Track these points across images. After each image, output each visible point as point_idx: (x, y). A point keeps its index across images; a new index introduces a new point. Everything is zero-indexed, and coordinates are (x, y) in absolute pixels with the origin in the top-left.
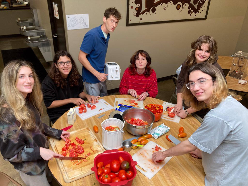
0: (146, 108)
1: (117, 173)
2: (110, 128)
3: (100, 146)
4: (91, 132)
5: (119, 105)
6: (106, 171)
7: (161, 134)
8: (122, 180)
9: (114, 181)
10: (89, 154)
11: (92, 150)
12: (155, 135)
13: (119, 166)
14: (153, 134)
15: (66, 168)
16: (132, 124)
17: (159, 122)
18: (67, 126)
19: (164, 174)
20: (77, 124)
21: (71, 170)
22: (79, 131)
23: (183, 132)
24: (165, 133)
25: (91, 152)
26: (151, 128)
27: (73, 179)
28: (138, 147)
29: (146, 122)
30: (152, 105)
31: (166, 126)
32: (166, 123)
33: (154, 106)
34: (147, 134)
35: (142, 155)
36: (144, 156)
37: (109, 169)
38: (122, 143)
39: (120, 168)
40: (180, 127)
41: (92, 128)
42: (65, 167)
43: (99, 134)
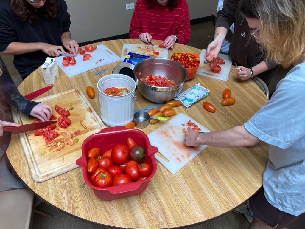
0: (173, 59)
1: (123, 165)
2: (114, 90)
3: (97, 119)
4: (82, 97)
5: (130, 54)
6: (103, 163)
7: (195, 101)
9: (117, 182)
10: (78, 133)
11: (82, 126)
12: (186, 101)
13: (127, 154)
14: (183, 101)
15: (37, 157)
16: (151, 84)
17: (192, 82)
18: (43, 86)
19: (201, 165)
20: (60, 84)
21: (45, 159)
22: (62, 95)
23: (229, 97)
24: (201, 98)
25: (82, 129)
26: (180, 92)
27: (47, 175)
28: (158, 121)
29: (172, 82)
30: (183, 54)
31: (204, 88)
32: (202, 82)
33: (186, 55)
34: (173, 100)
35: (165, 133)
36: (167, 136)
37: (109, 160)
38: (132, 114)
39: (129, 158)
40: (224, 89)
41: (85, 91)
42: (35, 155)
43: (96, 99)
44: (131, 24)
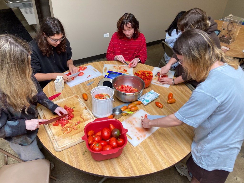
0: (136, 75)
1: (107, 140)
2: (100, 96)
3: (90, 113)
4: (80, 100)
5: (109, 72)
6: (96, 139)
7: (150, 101)
8: (113, 147)
9: (105, 149)
10: (79, 122)
11: (82, 118)
12: (144, 101)
13: (110, 134)
14: (143, 101)
15: (56, 137)
16: (122, 91)
17: (148, 89)
18: (55, 94)
19: (154, 140)
20: (66, 92)
21: (61, 138)
22: (67, 99)
23: (172, 98)
24: (154, 99)
25: (81, 120)
26: (141, 95)
27: (63, 147)
28: (127, 114)
29: (135, 89)
30: (142, 72)
31: (156, 93)
32: (155, 89)
33: (144, 72)
34: (136, 101)
36: (132, 124)
37: (100, 137)
38: (112, 110)
39: (111, 136)
40: (169, 93)
41: (81, 96)
42: (55, 136)
43: (88, 101)
44: (108, 50)
